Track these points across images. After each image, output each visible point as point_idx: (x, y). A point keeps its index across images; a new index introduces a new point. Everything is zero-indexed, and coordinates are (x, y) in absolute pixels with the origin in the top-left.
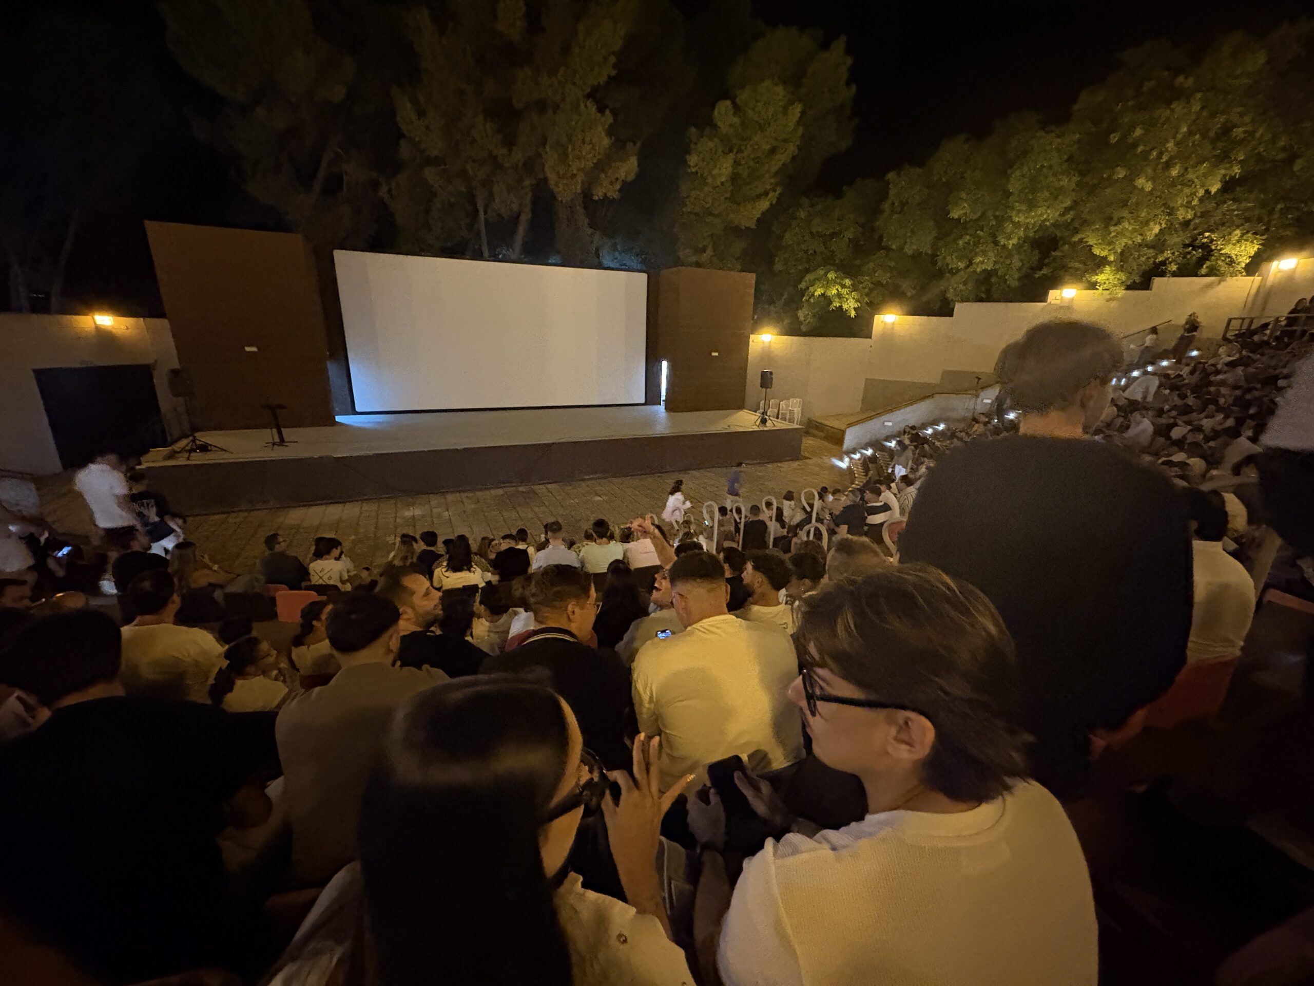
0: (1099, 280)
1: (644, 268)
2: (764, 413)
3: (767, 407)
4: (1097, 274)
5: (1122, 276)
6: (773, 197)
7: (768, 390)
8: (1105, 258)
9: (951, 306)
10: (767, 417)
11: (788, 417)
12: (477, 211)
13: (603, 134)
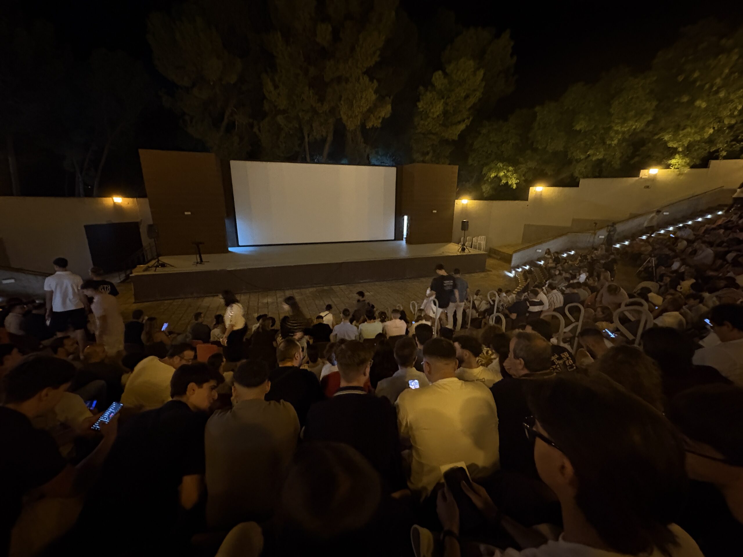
0: (672, 163)
1: (394, 164)
2: (464, 245)
3: (465, 241)
4: (671, 160)
5: (688, 160)
6: (467, 122)
7: (466, 232)
8: (676, 149)
9: (577, 180)
10: (465, 247)
11: (477, 247)
12: (304, 138)
13: (372, 92)
